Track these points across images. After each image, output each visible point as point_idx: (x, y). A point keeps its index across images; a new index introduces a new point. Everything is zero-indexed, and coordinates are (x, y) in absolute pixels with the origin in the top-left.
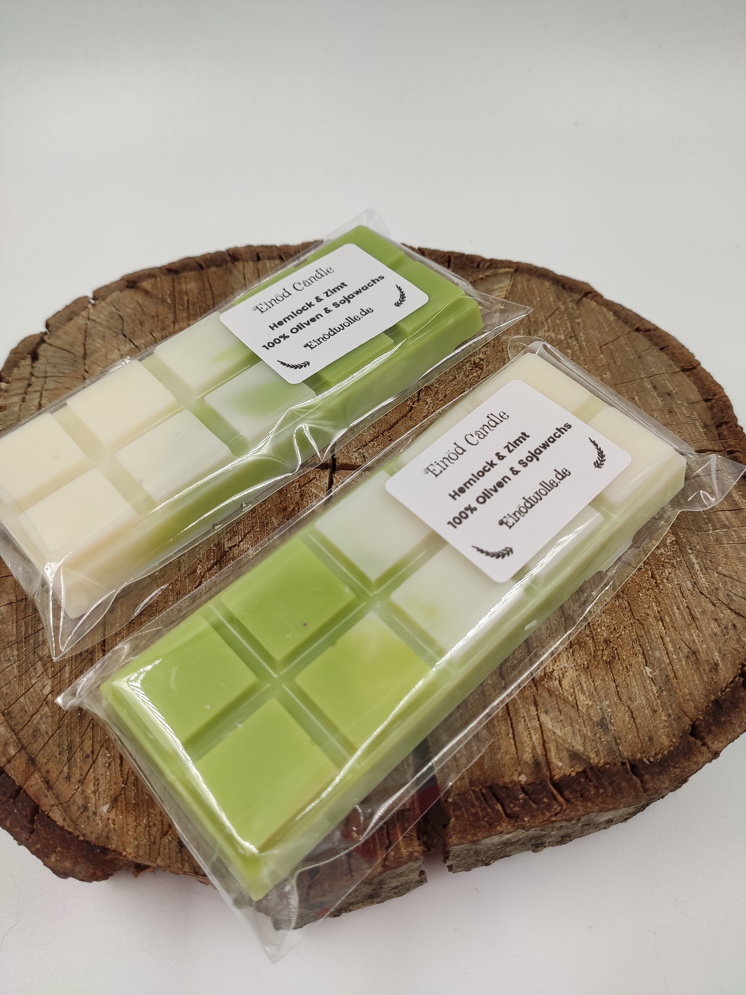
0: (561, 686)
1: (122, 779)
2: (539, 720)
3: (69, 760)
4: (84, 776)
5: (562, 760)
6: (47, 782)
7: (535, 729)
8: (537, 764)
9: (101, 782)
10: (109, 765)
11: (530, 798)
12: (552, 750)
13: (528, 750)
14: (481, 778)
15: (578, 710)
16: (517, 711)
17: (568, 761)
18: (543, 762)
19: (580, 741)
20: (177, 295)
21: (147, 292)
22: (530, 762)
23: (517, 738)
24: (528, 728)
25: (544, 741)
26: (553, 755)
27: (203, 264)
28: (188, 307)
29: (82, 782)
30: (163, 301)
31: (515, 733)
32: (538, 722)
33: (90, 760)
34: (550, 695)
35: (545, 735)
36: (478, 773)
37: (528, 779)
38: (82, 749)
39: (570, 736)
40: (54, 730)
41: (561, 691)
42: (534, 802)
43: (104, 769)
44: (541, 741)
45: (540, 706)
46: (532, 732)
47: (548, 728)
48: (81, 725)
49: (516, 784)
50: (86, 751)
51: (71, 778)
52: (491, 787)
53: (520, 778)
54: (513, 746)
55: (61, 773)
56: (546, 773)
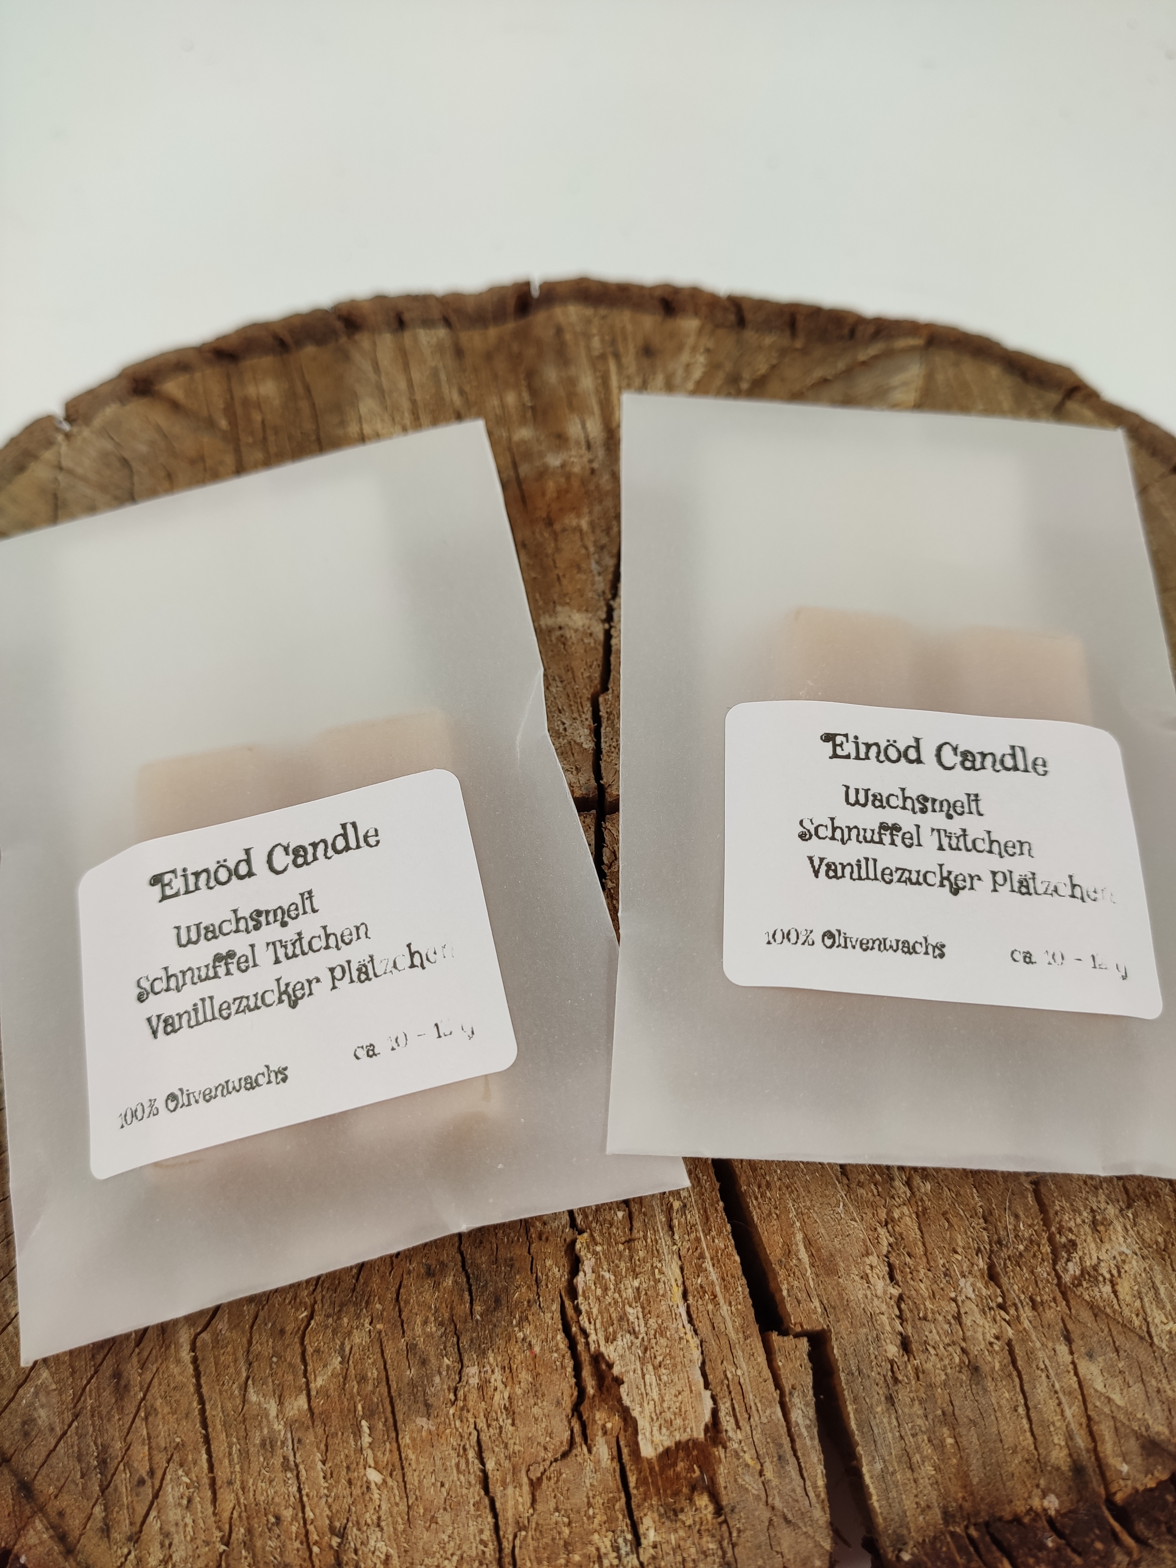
0: (1115, 1292)
1: (221, 1534)
2: (1076, 1374)
3: (103, 1491)
4: (138, 1525)
5: (1128, 1458)
6: (62, 1537)
7: (1070, 1393)
8: (1078, 1469)
9: (176, 1541)
10: (190, 1501)
11: (1068, 1544)
12: (1107, 1437)
13: (1059, 1439)
14: (967, 1505)
15: (1152, 1344)
16: (1030, 1355)
17: (1138, 1460)
18: (1089, 1465)
19: (1159, 1414)
20: (239, 410)
21: (175, 406)
22: (1065, 1468)
23: (1033, 1414)
24: (1056, 1392)
25: (1089, 1418)
26: (1108, 1447)
27: (288, 339)
28: (265, 439)
29: (135, 1538)
30: (210, 424)
31: (1030, 1404)
32: (1075, 1379)
33: (148, 1492)
34: (1096, 1315)
35: (1090, 1406)
36: (960, 1495)
37: (1061, 1503)
38: (127, 1465)
39: (1141, 1406)
40: (67, 1422)
41: (1117, 1307)
42: (1074, 1551)
43: (179, 1511)
44: (1084, 1421)
45: (1078, 1343)
46: (1063, 1399)
47: (1096, 1391)
48: (121, 1410)
49: (1037, 1514)
50: (137, 1470)
51: (113, 1531)
52: (987, 1524)
53: (1046, 1503)
54: (1028, 1434)
55: (89, 1519)
56: (1097, 1488)
